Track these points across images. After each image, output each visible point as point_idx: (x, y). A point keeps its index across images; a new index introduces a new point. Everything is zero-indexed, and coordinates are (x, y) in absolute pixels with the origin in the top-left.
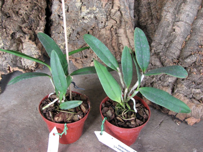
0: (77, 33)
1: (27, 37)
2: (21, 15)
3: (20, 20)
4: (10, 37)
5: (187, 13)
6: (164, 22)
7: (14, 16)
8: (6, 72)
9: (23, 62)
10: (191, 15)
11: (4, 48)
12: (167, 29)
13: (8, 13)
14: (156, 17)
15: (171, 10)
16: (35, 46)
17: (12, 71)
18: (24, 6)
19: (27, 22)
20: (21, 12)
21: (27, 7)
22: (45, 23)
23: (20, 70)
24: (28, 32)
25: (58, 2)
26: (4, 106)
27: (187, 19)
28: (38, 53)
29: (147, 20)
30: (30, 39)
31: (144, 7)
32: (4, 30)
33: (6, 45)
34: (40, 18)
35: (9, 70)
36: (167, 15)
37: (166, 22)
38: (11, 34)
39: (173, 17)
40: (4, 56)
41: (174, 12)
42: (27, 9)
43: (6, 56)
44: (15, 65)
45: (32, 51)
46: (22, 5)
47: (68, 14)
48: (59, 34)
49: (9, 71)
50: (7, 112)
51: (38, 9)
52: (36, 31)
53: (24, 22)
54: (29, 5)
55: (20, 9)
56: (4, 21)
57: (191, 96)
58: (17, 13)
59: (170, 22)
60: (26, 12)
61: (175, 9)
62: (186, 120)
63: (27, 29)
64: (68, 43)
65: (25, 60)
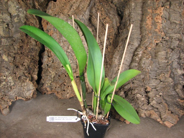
0: (59, 76)
1: (28, 79)
2: (25, 66)
3: (23, 69)
4: (18, 79)
5: (126, 59)
6: (113, 65)
7: (20, 66)
8: (14, 100)
9: (24, 94)
10: (128, 60)
11: (14, 86)
12: (115, 69)
13: (17, 65)
14: (109, 63)
15: (118, 57)
16: (32, 84)
17: (18, 99)
18: (26, 61)
19: (28, 70)
20: (25, 64)
21: (28, 61)
22: (38, 70)
23: (23, 99)
24: (28, 75)
25: (47, 57)
26: (14, 120)
27: (126, 62)
28: (34, 88)
32: (15, 75)
33: (16, 84)
34: (35, 67)
35: (16, 98)
36: (115, 60)
37: (115, 64)
38: (18, 77)
39: (119, 62)
40: (13, 90)
41: (119, 59)
42: (28, 62)
43: (14, 90)
44: (19, 96)
45: (30, 87)
47: (53, 64)
48: (47, 76)
49: (16, 99)
50: (16, 124)
51: (34, 61)
52: (32, 75)
53: (26, 69)
54: (29, 60)
55: (24, 62)
56: (15, 70)
58: (22, 64)
59: (117, 64)
60: (28, 64)
61: (120, 56)
62: (125, 121)
63: (27, 74)
64: (53, 82)
65: (26, 93)
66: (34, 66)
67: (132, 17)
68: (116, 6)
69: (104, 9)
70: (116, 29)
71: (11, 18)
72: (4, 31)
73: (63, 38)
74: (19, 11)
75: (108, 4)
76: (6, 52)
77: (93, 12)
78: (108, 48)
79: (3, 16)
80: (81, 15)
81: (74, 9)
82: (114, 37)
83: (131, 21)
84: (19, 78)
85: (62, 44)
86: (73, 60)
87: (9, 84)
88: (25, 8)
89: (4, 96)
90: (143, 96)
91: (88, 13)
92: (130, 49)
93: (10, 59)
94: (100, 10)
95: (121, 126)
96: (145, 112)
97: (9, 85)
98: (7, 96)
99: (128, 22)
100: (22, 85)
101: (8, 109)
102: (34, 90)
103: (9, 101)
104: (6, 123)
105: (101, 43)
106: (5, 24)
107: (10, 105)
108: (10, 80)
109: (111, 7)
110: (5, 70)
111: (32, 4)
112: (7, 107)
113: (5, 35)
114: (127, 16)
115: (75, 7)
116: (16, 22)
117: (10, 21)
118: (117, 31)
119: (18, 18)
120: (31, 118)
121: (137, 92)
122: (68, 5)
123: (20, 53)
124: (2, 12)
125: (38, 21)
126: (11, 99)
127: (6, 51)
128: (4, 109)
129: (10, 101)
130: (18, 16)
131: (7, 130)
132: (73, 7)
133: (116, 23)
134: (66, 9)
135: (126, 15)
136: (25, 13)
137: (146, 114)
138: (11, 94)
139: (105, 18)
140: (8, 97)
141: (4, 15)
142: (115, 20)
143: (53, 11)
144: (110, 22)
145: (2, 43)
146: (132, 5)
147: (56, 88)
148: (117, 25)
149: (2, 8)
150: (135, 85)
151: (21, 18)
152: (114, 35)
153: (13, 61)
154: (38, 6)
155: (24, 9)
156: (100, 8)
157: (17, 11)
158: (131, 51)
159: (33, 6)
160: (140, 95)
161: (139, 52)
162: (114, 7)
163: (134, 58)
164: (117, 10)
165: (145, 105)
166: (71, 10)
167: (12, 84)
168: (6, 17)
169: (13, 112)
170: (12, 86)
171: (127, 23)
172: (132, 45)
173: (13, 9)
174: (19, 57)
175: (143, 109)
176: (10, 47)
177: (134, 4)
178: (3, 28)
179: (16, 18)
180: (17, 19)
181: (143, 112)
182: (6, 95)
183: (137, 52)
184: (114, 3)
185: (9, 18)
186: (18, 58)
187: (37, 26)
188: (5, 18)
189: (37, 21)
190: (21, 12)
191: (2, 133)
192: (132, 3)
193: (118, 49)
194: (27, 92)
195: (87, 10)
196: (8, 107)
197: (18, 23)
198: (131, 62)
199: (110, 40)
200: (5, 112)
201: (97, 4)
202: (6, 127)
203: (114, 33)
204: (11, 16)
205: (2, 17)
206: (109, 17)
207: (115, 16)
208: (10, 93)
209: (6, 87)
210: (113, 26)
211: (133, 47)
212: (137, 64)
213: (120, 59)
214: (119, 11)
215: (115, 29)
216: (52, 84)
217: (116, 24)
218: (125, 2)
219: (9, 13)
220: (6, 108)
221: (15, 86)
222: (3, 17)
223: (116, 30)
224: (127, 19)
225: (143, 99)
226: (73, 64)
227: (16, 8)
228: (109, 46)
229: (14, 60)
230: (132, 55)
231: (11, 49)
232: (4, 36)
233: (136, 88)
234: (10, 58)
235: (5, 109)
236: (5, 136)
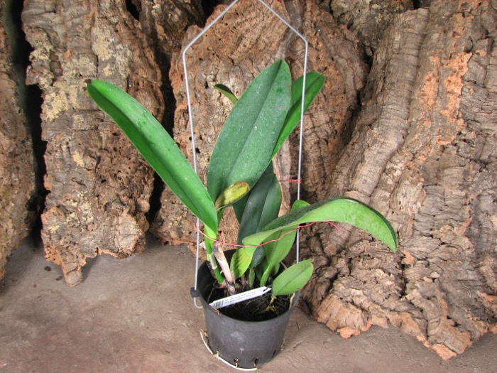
1: (126, 211)
2: (120, 179)
3: (117, 186)
4: (103, 209)
5: (364, 178)
6: (333, 189)
7: (110, 180)
8: (93, 255)
9: (116, 242)
13: (103, 176)
14: (329, 180)
15: (345, 172)
16: (134, 222)
17: (101, 254)
18: (125, 167)
19: (127, 188)
20: (120, 175)
21: (130, 168)
22: (152, 189)
23: (112, 254)
24: (127, 201)
26: (89, 301)
27: (363, 187)
28: (138, 232)
29: (317, 184)
30: (129, 213)
31: (312, 163)
32: (97, 198)
33: (97, 220)
34: (145, 182)
35: (97, 252)
36: (337, 178)
37: (336, 189)
38: (104, 204)
39: (346, 182)
40: (92, 233)
41: (348, 175)
42: (129, 170)
43: (94, 233)
44: (105, 246)
45: (131, 229)
46: (123, 165)
48: (173, 203)
49: (96, 254)
50: (92, 310)
51: (144, 169)
52: (138, 200)
53: (123, 188)
54: (132, 165)
55: (119, 171)
56: (97, 187)
57: (349, 299)
58: (115, 175)
59: (340, 189)
60: (128, 175)
61: (351, 169)
62: (338, 331)
63: (126, 197)
64: (186, 218)
65: (119, 240)
66: (144, 179)
67: (389, 72)
68: (361, 33)
69: (324, 43)
70: (353, 96)
71: (97, 66)
72: (79, 96)
73: (216, 117)
74: (116, 50)
75: (337, 30)
76: (82, 146)
77: (296, 52)
78: (329, 144)
79: (79, 62)
80: (263, 63)
81: (245, 46)
82: (345, 116)
83: (388, 80)
84: (105, 206)
85: (213, 130)
87: (83, 218)
88: (130, 43)
89: (72, 245)
90: (391, 275)
91: (281, 55)
92: (375, 153)
93: (87, 163)
94: (314, 46)
95: (329, 340)
96: (389, 316)
97: (82, 222)
98: (76, 246)
99: (381, 84)
100: (112, 223)
101: (79, 274)
102: (137, 237)
103: (80, 256)
104: (72, 304)
105: (314, 127)
106: (83, 80)
107: (83, 265)
108: (86, 210)
109: (345, 39)
110: (76, 187)
111: (149, 30)
112: (77, 268)
113: (80, 105)
114: (379, 68)
115: (249, 42)
116: (107, 75)
117: (95, 74)
118: (356, 102)
119: (113, 66)
120: (125, 298)
121: (377, 265)
122: (231, 36)
123: (112, 148)
124: (77, 53)
125: (159, 72)
126: (85, 252)
127: (81, 143)
128: (71, 271)
129: (84, 256)
130: (113, 61)
131: (71, 320)
132: (244, 41)
133: (354, 82)
134: (227, 46)
135: (377, 63)
136: (128, 55)
137: (391, 320)
138: (87, 242)
139: (326, 69)
140: (79, 249)
141: (81, 60)
142: (351, 73)
143: (196, 49)
144: (339, 78)
145: (74, 125)
146: (396, 40)
147: (190, 233)
148: (355, 86)
149: (79, 43)
150: (376, 246)
151: (120, 66)
152: (344, 111)
153: (96, 167)
154: (165, 35)
155: (127, 46)
156: (314, 43)
157: (111, 51)
158: (377, 158)
159: (152, 33)
160: (382, 273)
161: (396, 164)
162: (353, 39)
163: (383, 178)
164: (362, 46)
165: (391, 299)
166: (239, 49)
167: (90, 219)
168: (84, 65)
169: (89, 279)
170: (89, 224)
171: (377, 85)
172: (383, 144)
173: (101, 46)
174: (109, 159)
175: (386, 306)
176: (90, 135)
177: (400, 37)
178: (79, 90)
179: (108, 67)
180: (109, 70)
181: (384, 315)
182: (75, 244)
183: (392, 165)
184: (356, 26)
185: (91, 67)
186: (106, 161)
187: (156, 84)
188: (82, 66)
189: (156, 73)
190: (120, 52)
191: (62, 326)
192: (396, 33)
193: (349, 150)
194: (122, 240)
195: (280, 48)
196: (79, 268)
197: (112, 78)
198: (376, 187)
199: (334, 123)
200: (71, 279)
201: (309, 32)
202: (71, 313)
203: (345, 108)
204: (98, 61)
205: (78, 64)
206: (335, 66)
207: (352, 62)
208: (83, 239)
209: (77, 225)
210: (345, 90)
211: (384, 150)
212: (388, 194)
213: (350, 176)
214: (368, 47)
215: (349, 96)
216: (182, 222)
217: (353, 84)
218: (383, 24)
219: (94, 54)
220: (76, 270)
221: (96, 224)
222: (79, 65)
223: (353, 98)
224: (379, 76)
225: (389, 283)
227: (109, 43)
228: (331, 139)
229: (98, 163)
230: (379, 169)
231: (93, 138)
232: (79, 107)
233: (377, 255)
234: (89, 160)
235: (73, 272)
236: (66, 334)
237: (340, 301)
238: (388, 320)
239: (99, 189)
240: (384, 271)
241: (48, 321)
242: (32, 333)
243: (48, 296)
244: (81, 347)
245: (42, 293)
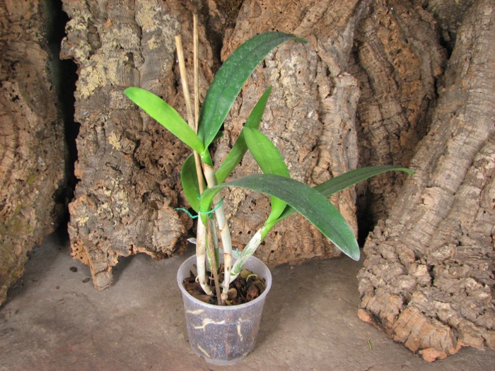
0: (252, 202)
1: (167, 202)
2: (162, 166)
3: (158, 174)
4: (140, 200)
5: (447, 172)
6: (409, 185)
7: (151, 167)
8: (127, 253)
9: (154, 240)
10: (454, 176)
11: (128, 216)
12: (413, 198)
13: (143, 162)
14: (399, 180)
15: (424, 166)
16: (176, 217)
17: (135, 253)
18: (168, 153)
19: (170, 178)
20: (162, 161)
21: (173, 154)
23: (148, 253)
24: (168, 193)
25: (227, 147)
26: (119, 306)
27: (446, 183)
28: (180, 229)
29: (385, 184)
30: (171, 205)
31: (380, 161)
32: (133, 187)
33: (133, 211)
35: (132, 250)
37: (412, 185)
38: (142, 194)
39: (425, 178)
40: (126, 227)
41: (427, 169)
42: (172, 157)
43: (129, 227)
44: (141, 244)
45: (172, 225)
46: (166, 150)
47: (241, 167)
49: (130, 252)
50: (123, 317)
52: (181, 192)
53: (164, 177)
54: (176, 151)
55: (161, 157)
56: (135, 174)
57: (433, 314)
58: (157, 161)
59: (419, 186)
60: (171, 162)
61: (430, 163)
62: (420, 352)
63: (167, 188)
64: (236, 216)
65: (158, 238)
67: (477, 51)
68: (438, 16)
69: (398, 23)
70: (429, 83)
71: (141, 39)
72: (118, 70)
73: (274, 99)
74: (162, 21)
75: (411, 9)
76: (119, 126)
77: (365, 33)
78: (401, 138)
79: (120, 32)
80: (329, 40)
81: (309, 21)
82: (420, 106)
83: (475, 61)
84: (143, 196)
85: (270, 114)
86: (296, 163)
87: (117, 209)
88: (179, 13)
89: (102, 240)
90: (486, 286)
91: (350, 33)
92: (461, 144)
93: (125, 145)
94: (386, 26)
95: (408, 363)
96: (486, 336)
97: (116, 214)
98: (107, 241)
99: (466, 65)
100: (150, 217)
101: (109, 275)
102: (178, 234)
103: (111, 253)
104: (99, 310)
105: (383, 120)
106: (124, 53)
107: (114, 265)
108: (120, 200)
109: (420, 19)
110: (110, 172)
111: (200, 5)
112: (107, 268)
113: (120, 81)
114: (464, 49)
115: (314, 16)
116: (151, 48)
117: (138, 47)
118: (433, 90)
119: (158, 38)
120: (163, 306)
121: (467, 273)
122: (294, 9)
123: (153, 131)
124: (118, 23)
125: (210, 49)
126: (117, 249)
127: (118, 122)
128: (100, 272)
129: (116, 254)
130: (158, 33)
131: (98, 328)
132: (308, 15)
133: (431, 67)
134: (288, 20)
135: (462, 43)
136: (176, 27)
137: (488, 342)
138: (120, 238)
139: (399, 51)
140: (110, 245)
141: (122, 31)
142: (428, 57)
143: (254, 23)
144: (414, 62)
145: (111, 103)
146: (486, 14)
147: (241, 233)
148: (432, 71)
149: (121, 11)
150: (465, 251)
151: (166, 39)
152: (420, 100)
153: (135, 151)
154: (217, 11)
155: (175, 17)
156: (386, 22)
157: (157, 22)
158: (464, 150)
159: (202, 9)
160: (475, 283)
161: (489, 154)
162: (430, 20)
163: (471, 172)
164: (439, 30)
165: (487, 315)
166: (302, 25)
167: (124, 211)
168: (126, 36)
169: (120, 283)
170: (123, 216)
171: (462, 67)
172: (470, 132)
173: (146, 15)
174: (150, 143)
175: (480, 324)
176: (129, 115)
177: (491, 10)
178: (118, 64)
179: (153, 39)
180: (154, 42)
181: (479, 335)
182: (106, 239)
183: (483, 156)
184: (432, 8)
185: (134, 39)
186: (146, 145)
187: (206, 63)
188: (124, 37)
189: (207, 50)
190: (167, 23)
191: (86, 335)
192: (487, 6)
193: (428, 142)
194: (162, 236)
195: (349, 25)
196: (110, 269)
197: (157, 52)
198: (462, 184)
199: (408, 114)
200: (100, 281)
201: (381, 9)
202: (98, 320)
203: (421, 96)
204: (142, 34)
205: (119, 34)
206: (410, 49)
207: (429, 45)
208: (116, 234)
209: (109, 217)
210: (420, 76)
211: (472, 140)
212: (478, 191)
213: (430, 171)
214: (446, 30)
215: (425, 83)
216: (232, 221)
217: (430, 70)
218: (464, 4)
219: (137, 25)
220: (105, 270)
221: (131, 216)
222: (120, 36)
223: (430, 86)
224: (464, 57)
225: (483, 295)
226: (294, 174)
227: (155, 13)
228: (403, 132)
229: (136, 147)
230: (466, 162)
231: (132, 118)
232: (118, 83)
233: (467, 262)
234: (126, 142)
235: (102, 274)
236: (91, 344)
237: (422, 315)
238: (485, 340)
239: (138, 177)
240: (477, 280)
241: (71, 328)
242: (50, 340)
243: (72, 299)
244: (107, 360)
245: (66, 296)
